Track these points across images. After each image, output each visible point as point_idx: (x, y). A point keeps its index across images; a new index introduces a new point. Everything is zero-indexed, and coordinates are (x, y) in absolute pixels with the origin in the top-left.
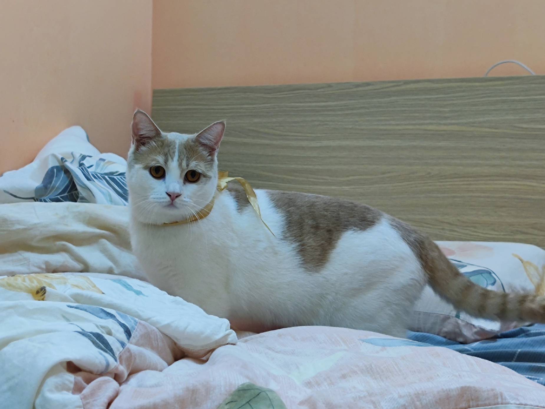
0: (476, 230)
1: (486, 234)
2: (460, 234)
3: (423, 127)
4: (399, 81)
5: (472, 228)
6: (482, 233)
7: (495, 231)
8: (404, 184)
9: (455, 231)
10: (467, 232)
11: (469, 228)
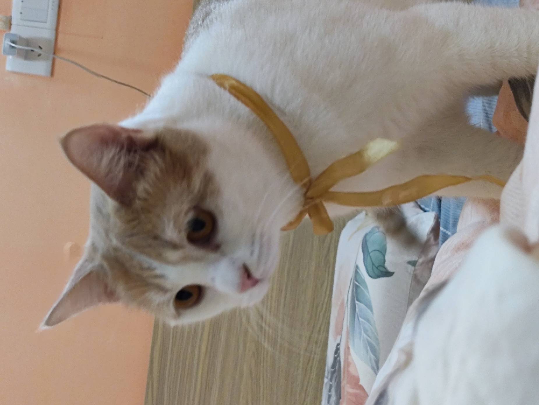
0: (321, 304)
1: (325, 293)
2: (324, 324)
3: (202, 356)
4: (148, 384)
5: (318, 310)
6: (325, 297)
7: (324, 282)
8: (262, 385)
9: (320, 328)
10: (321, 315)
11: (318, 313)
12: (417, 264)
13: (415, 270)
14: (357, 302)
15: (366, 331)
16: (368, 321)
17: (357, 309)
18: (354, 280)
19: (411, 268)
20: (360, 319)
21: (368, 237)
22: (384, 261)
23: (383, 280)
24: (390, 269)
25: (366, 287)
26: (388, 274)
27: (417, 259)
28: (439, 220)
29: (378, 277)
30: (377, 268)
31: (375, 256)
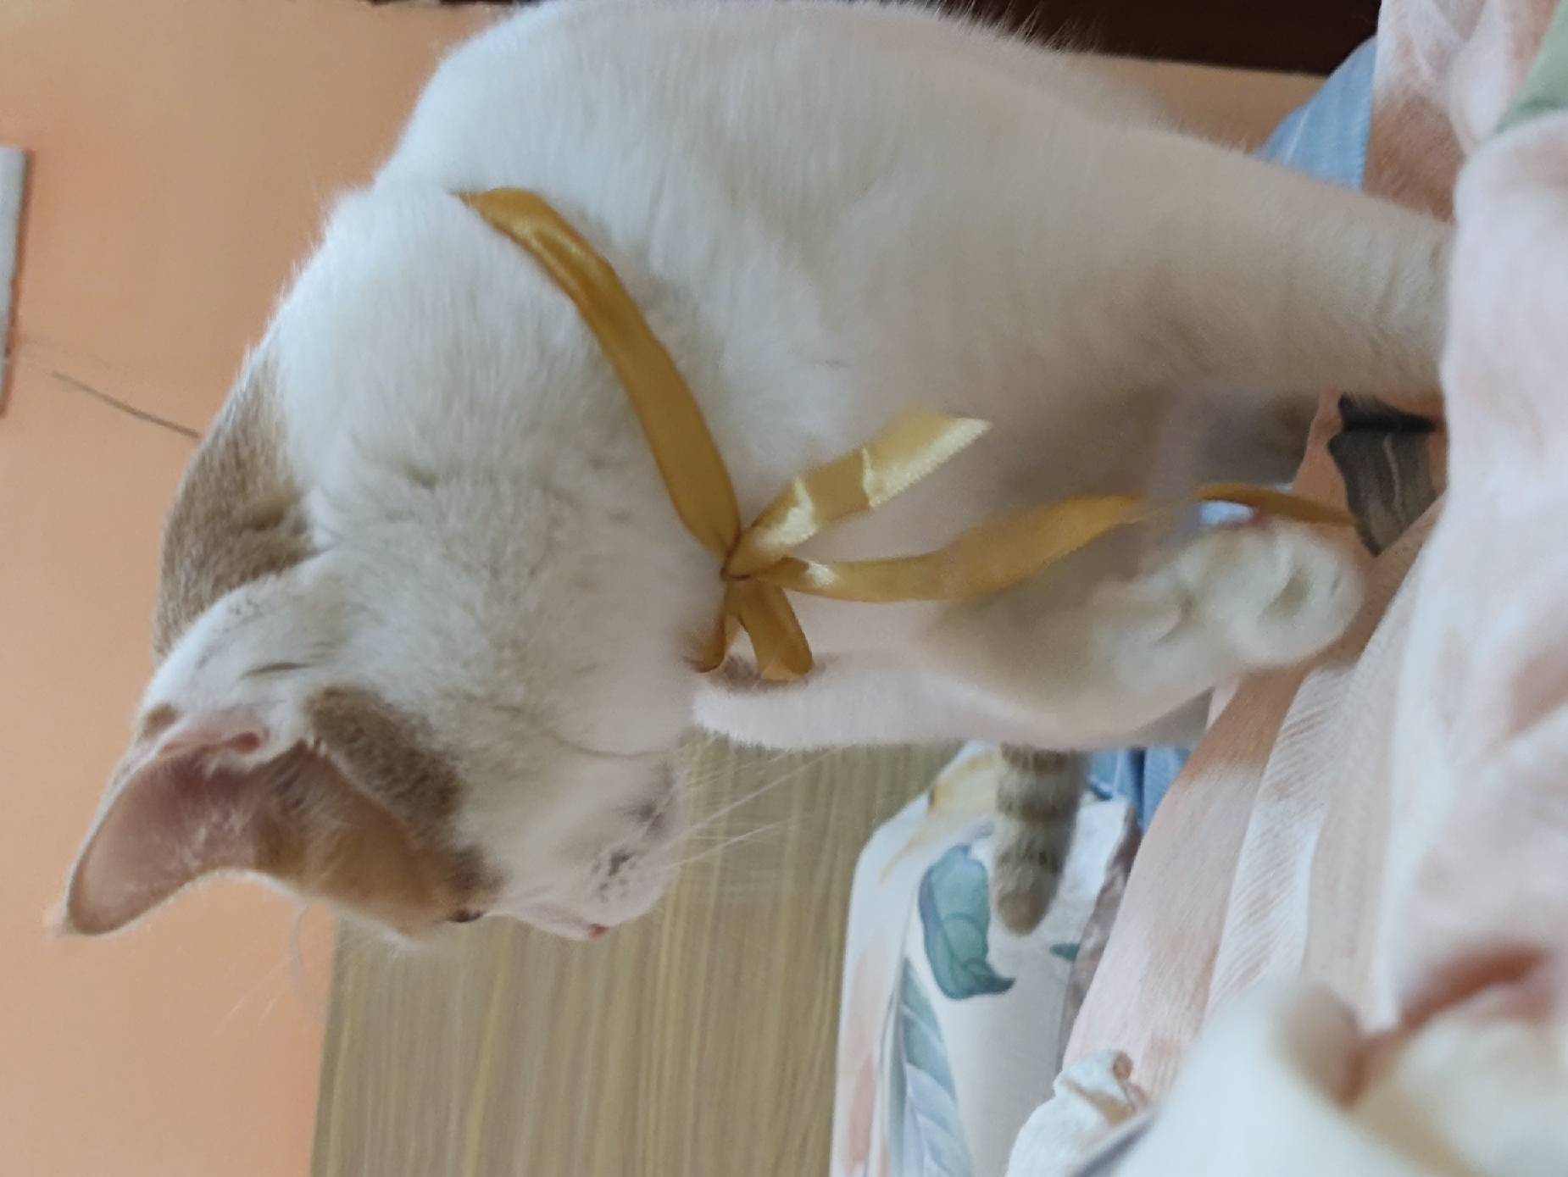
12: (1080, 954)
13: (1073, 973)
14: (908, 1068)
15: (936, 1155)
16: (942, 1122)
17: (910, 1090)
18: (898, 1004)
19: (1061, 966)
20: (921, 1119)
21: (934, 878)
22: (985, 949)
23: (982, 1004)
24: (1002, 969)
25: (933, 1022)
26: (995, 985)
27: (1077, 940)
28: (1139, 823)
29: (968, 993)
30: (965, 966)
31: (957, 931)
